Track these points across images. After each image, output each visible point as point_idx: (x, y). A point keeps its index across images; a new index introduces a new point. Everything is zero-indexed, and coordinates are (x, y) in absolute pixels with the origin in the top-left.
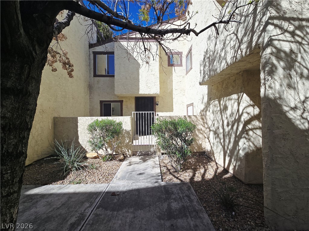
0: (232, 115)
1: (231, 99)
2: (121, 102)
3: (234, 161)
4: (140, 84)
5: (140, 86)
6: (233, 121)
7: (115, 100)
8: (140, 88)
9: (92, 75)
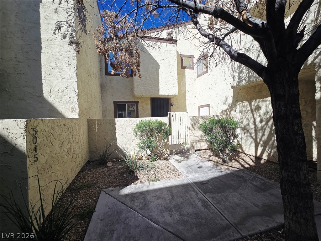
0: (266, 114)
1: (266, 101)
2: (137, 103)
3: (269, 149)
4: (160, 85)
5: (160, 87)
6: (268, 118)
7: (130, 101)
8: (160, 89)
9: (104, 73)
